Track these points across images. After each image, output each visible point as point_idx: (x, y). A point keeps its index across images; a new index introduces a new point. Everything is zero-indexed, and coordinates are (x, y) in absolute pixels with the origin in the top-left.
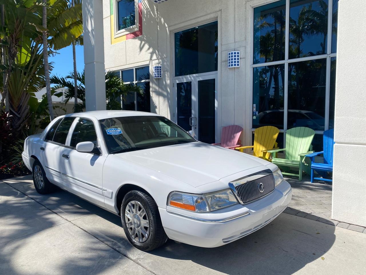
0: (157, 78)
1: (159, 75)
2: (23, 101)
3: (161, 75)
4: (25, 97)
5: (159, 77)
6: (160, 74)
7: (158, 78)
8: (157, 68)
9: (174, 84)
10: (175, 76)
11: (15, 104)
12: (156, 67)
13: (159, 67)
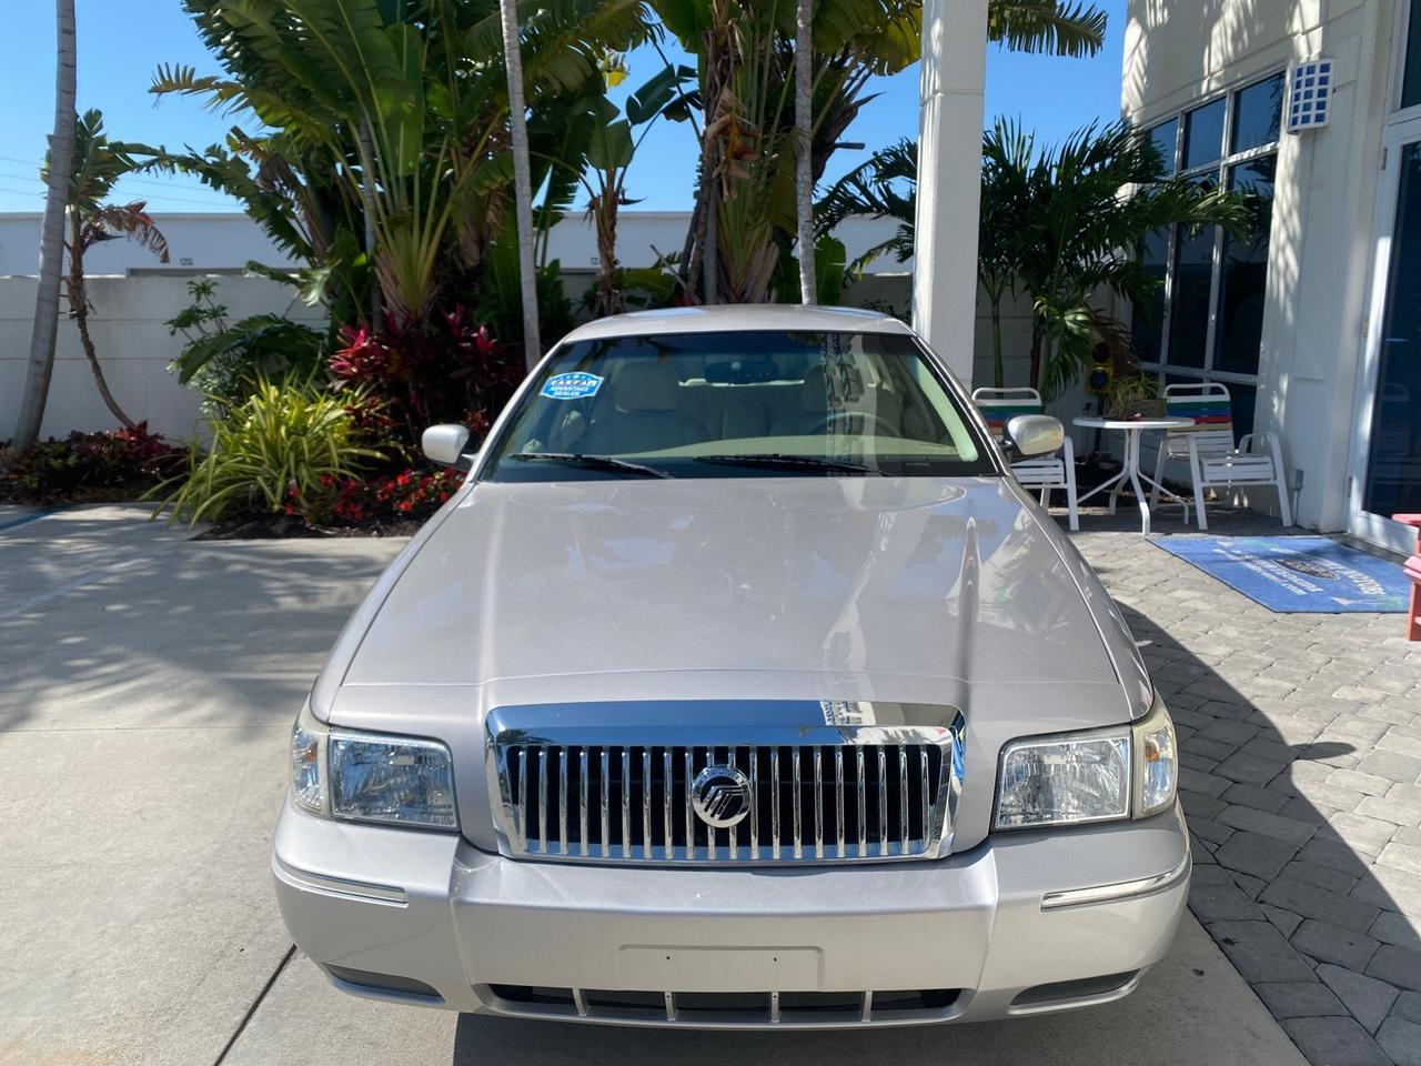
0: (1299, 126)
1: (1313, 112)
2: (756, 272)
3: (1327, 112)
4: (765, 258)
5: (1312, 124)
6: (1321, 106)
7: (1306, 126)
8: (1304, 71)
9: (1386, 150)
10: (1402, 107)
11: (734, 286)
12: (1300, 73)
13: (1318, 69)
